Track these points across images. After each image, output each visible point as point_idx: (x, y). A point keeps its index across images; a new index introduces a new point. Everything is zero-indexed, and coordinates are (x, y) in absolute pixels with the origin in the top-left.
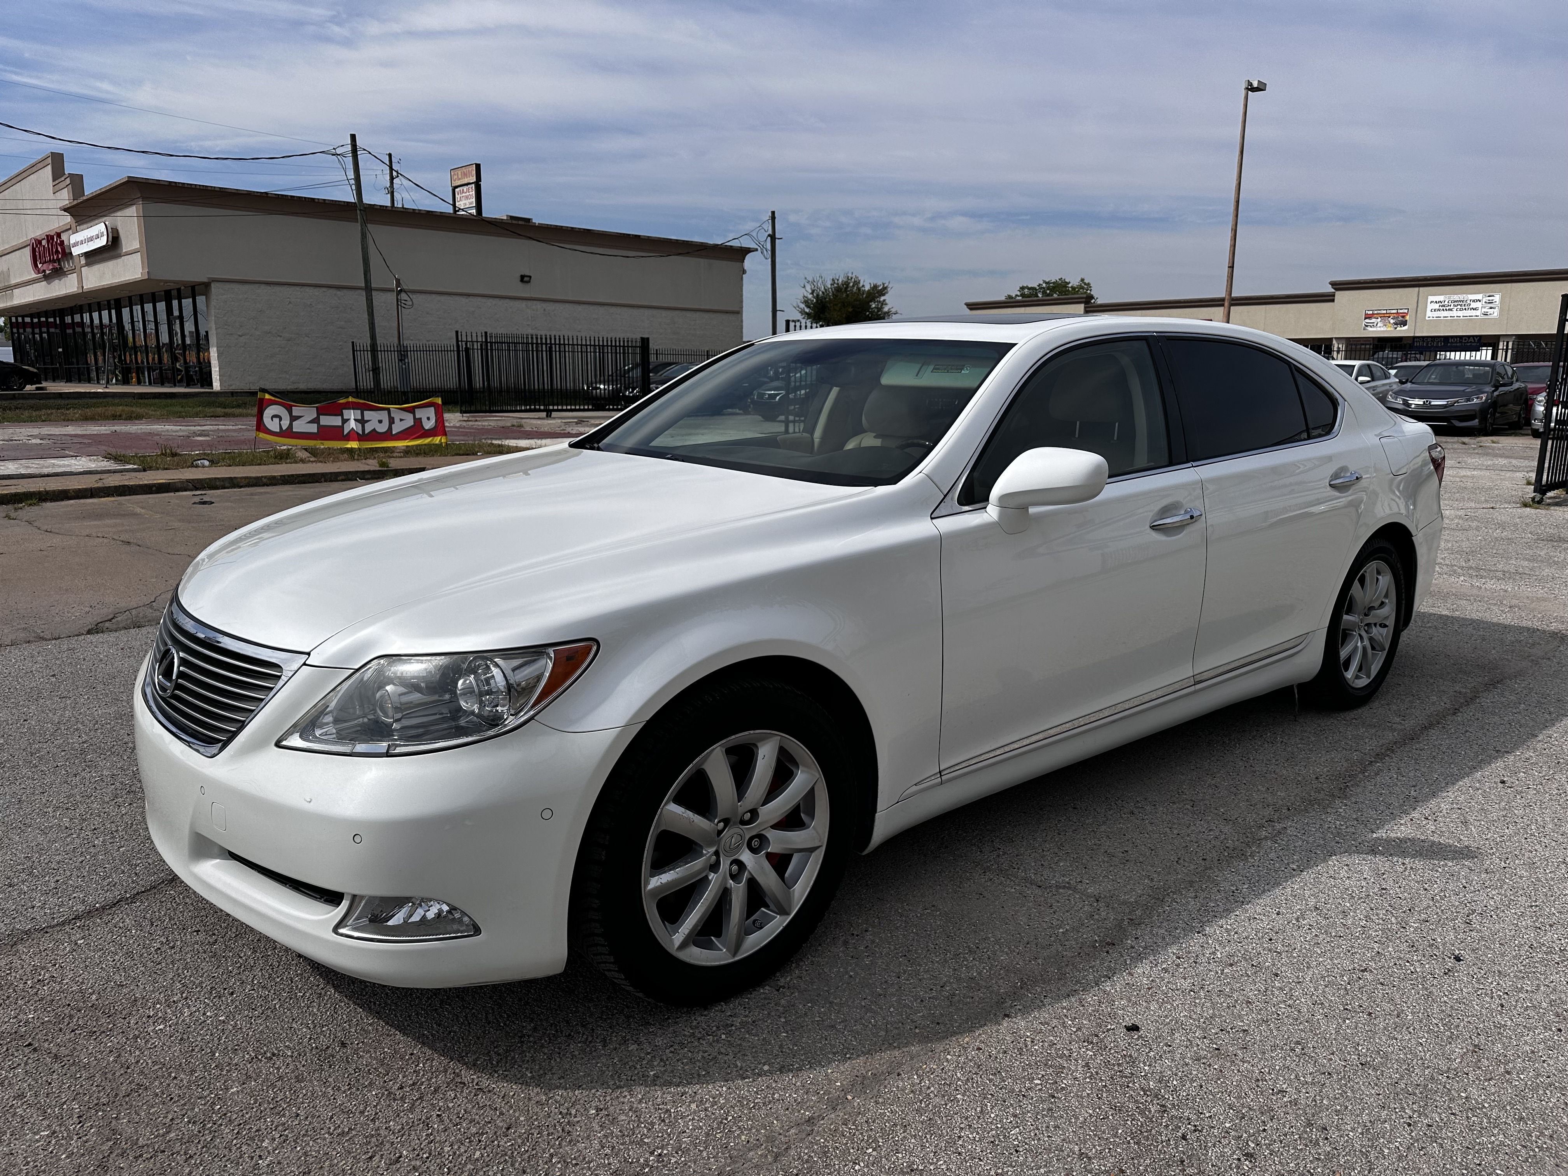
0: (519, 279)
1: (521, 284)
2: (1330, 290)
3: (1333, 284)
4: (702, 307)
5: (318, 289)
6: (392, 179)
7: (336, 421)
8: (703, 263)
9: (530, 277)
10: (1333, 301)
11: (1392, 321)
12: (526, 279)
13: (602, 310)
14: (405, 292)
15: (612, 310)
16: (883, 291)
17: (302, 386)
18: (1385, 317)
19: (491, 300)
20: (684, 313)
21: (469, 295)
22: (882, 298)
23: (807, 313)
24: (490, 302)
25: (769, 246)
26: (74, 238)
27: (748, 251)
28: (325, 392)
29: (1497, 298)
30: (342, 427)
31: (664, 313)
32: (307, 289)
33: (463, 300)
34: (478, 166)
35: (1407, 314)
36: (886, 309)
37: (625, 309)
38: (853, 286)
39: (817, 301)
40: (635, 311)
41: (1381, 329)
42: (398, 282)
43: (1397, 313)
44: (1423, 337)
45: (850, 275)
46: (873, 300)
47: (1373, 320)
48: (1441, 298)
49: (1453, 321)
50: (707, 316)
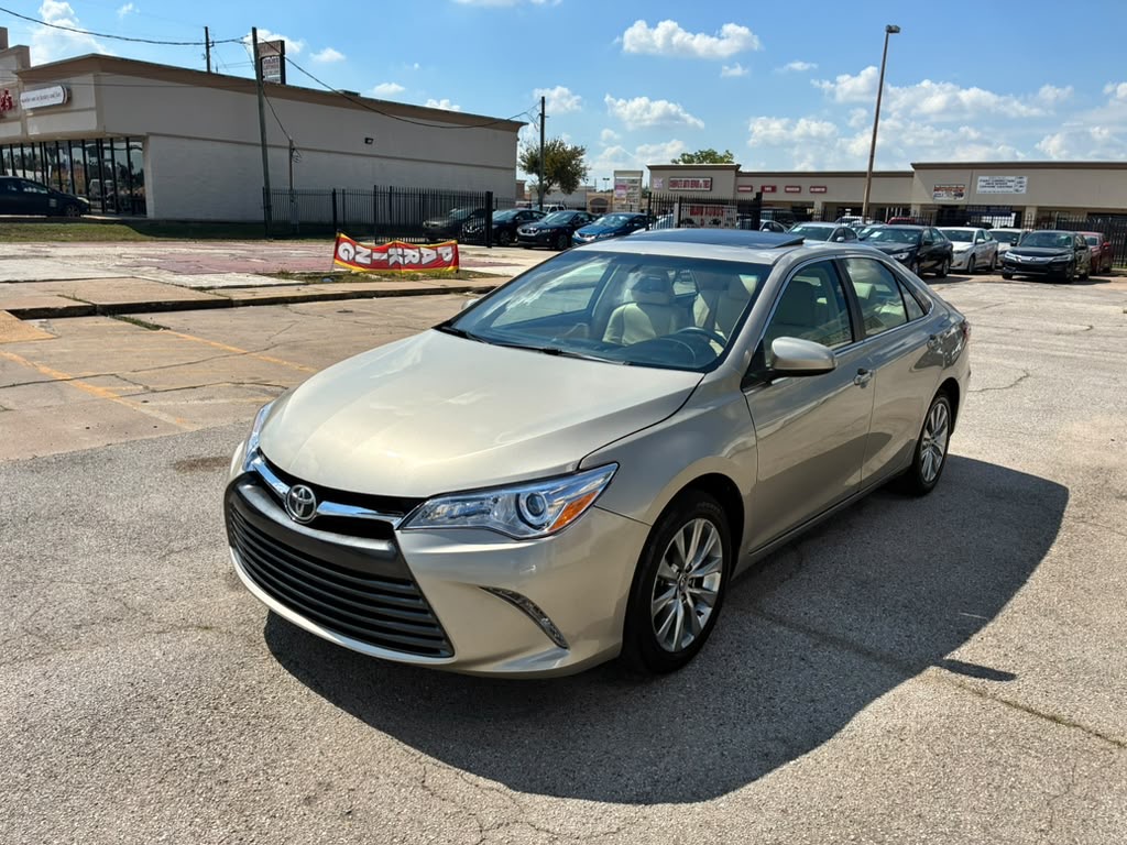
0: (365, 141)
1: (365, 145)
2: (911, 169)
3: (914, 165)
4: (490, 165)
6: (208, 47)
7: (384, 256)
8: (491, 132)
9: (372, 140)
10: (913, 177)
11: (953, 193)
12: (369, 141)
13: (419, 165)
14: (296, 150)
16: (581, 152)
18: (948, 190)
19: (346, 156)
21: (329, 152)
22: (580, 158)
23: (524, 167)
25: (539, 122)
26: (23, 96)
27: (522, 124)
29: (1025, 180)
30: (388, 260)
31: (463, 168)
34: (282, 43)
35: (964, 188)
36: (582, 165)
38: (559, 147)
41: (945, 199)
42: (291, 142)
43: (957, 188)
44: (973, 206)
45: (558, 138)
46: (573, 158)
47: (940, 192)
48: (987, 178)
49: (995, 195)
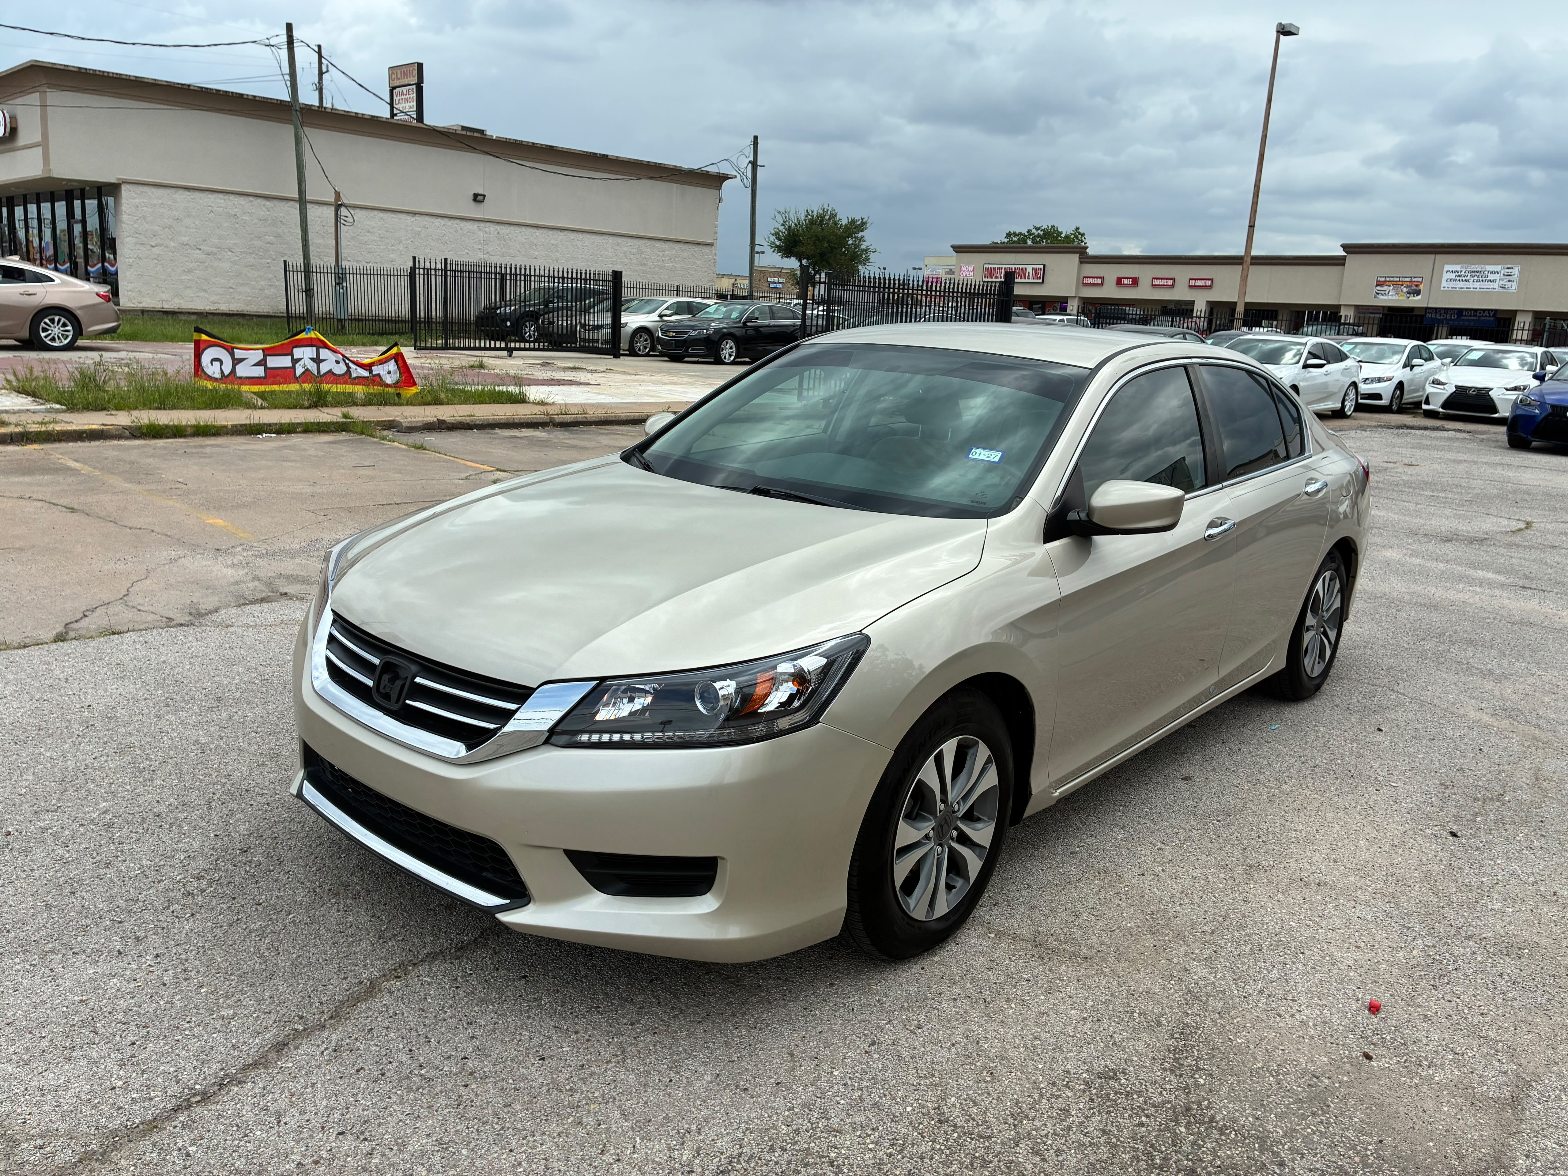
0: (472, 197)
1: (472, 203)
2: (1342, 253)
3: (1345, 247)
4: (673, 237)
5: (245, 198)
6: (321, 74)
7: (284, 362)
8: (674, 189)
9: (484, 196)
10: (1344, 264)
11: (1405, 290)
12: (480, 198)
13: (562, 235)
14: (346, 207)
15: (573, 236)
16: (862, 226)
17: (224, 308)
18: (1397, 284)
19: (440, 220)
20: (653, 242)
21: (415, 213)
22: (860, 235)
23: (777, 246)
24: (438, 222)
25: (749, 175)
27: (727, 178)
28: (250, 315)
29: (1516, 270)
30: (292, 368)
31: (631, 242)
32: (232, 197)
33: (409, 219)
34: (420, 66)
35: (1421, 283)
36: (863, 246)
37: (587, 235)
38: (830, 219)
39: (789, 234)
40: (599, 239)
41: (1393, 298)
42: (338, 195)
43: (1411, 281)
44: (1436, 309)
45: (826, 207)
46: (850, 236)
47: (1385, 288)
48: (1457, 267)
49: (1468, 293)
50: (677, 246)
